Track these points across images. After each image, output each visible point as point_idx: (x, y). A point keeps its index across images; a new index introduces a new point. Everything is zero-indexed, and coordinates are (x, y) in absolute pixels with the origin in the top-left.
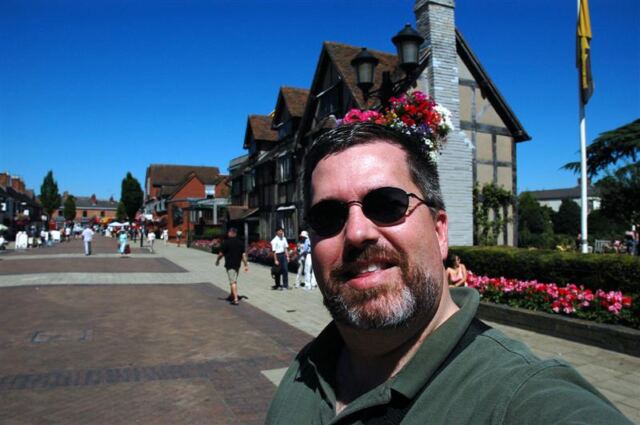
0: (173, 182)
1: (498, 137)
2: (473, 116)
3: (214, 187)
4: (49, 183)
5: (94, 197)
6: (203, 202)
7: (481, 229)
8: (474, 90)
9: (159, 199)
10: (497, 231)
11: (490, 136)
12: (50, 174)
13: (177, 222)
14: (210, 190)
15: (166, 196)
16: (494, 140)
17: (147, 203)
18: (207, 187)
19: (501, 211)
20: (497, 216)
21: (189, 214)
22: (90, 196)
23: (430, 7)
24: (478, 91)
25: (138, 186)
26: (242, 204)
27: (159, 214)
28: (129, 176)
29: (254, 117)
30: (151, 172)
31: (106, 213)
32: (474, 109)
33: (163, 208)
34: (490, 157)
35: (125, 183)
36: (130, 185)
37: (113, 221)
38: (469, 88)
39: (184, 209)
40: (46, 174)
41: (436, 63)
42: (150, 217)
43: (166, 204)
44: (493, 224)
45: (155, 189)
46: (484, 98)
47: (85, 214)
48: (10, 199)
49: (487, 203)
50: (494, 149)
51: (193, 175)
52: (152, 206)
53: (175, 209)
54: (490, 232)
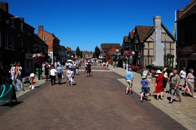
0: (108, 48)
1: (171, 44)
2: (165, 40)
3: (118, 49)
4: (78, 49)
5: (87, 51)
6: (115, 54)
7: (166, 63)
8: (166, 34)
9: (104, 53)
10: (170, 63)
11: (169, 44)
12: (78, 47)
13: (109, 59)
14: (117, 50)
15: (106, 52)
16: (170, 44)
17: (101, 53)
18: (116, 50)
19: (172, 59)
20: (171, 60)
21: (112, 57)
22: (86, 51)
23: (155, 19)
24: (167, 35)
25: (99, 49)
26: (123, 56)
27: (104, 57)
28: (97, 47)
29: (125, 37)
30: (102, 45)
31: (90, 55)
32: (165, 38)
33: (105, 55)
34: (169, 48)
35: (96, 49)
36: (97, 49)
37: (92, 58)
38: (165, 34)
39: (110, 56)
40: (77, 47)
41: (156, 30)
42: (102, 57)
43: (106, 54)
44: (169, 62)
45: (103, 50)
46: (168, 36)
47: (84, 56)
48: (70, 53)
49: (168, 58)
50: (170, 46)
51: (113, 46)
52: (102, 54)
53: (108, 55)
54: (169, 63)
